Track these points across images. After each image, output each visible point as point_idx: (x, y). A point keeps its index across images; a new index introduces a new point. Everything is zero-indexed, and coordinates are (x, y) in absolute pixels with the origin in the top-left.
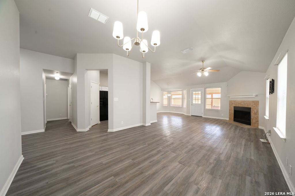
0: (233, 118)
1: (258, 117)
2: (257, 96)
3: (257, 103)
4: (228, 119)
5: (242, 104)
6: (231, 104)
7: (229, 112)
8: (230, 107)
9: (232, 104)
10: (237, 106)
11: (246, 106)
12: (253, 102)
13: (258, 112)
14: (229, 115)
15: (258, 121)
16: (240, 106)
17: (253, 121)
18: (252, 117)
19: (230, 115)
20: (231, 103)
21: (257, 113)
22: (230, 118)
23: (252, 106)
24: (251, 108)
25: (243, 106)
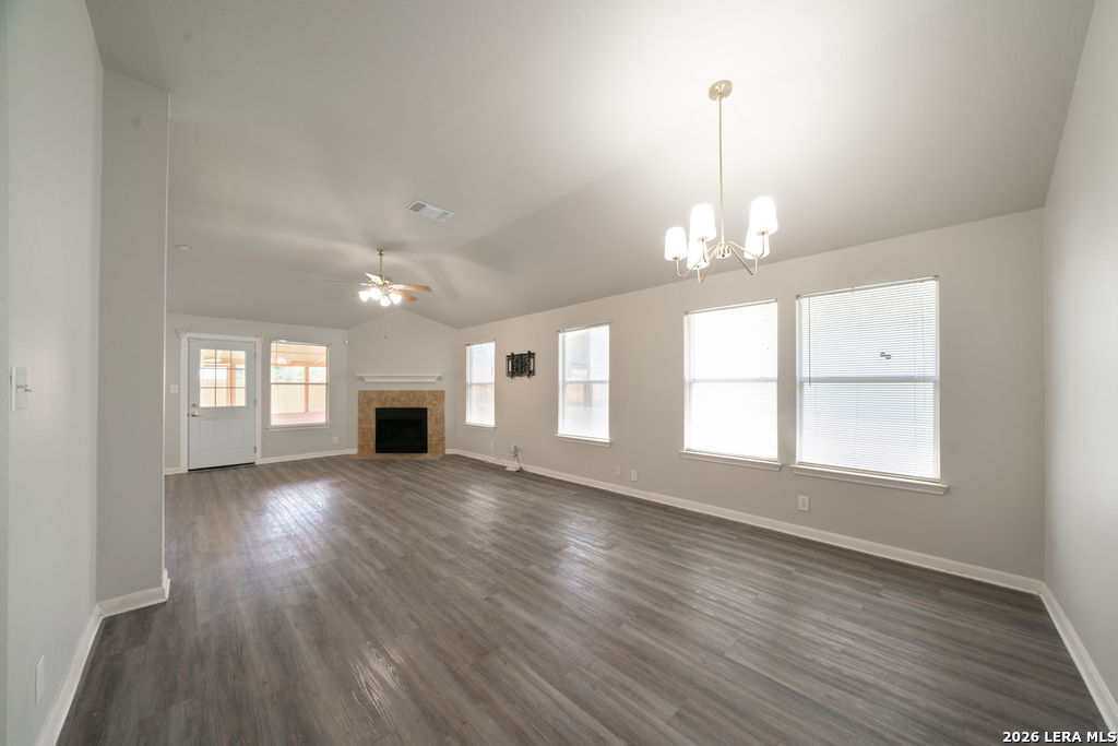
0: (373, 444)
1: (443, 429)
2: (440, 378)
3: (439, 396)
4: (355, 451)
5: (402, 399)
6: (366, 400)
7: (359, 428)
8: (361, 410)
9: (370, 400)
10: (388, 406)
11: (414, 405)
12: (431, 393)
13: (443, 416)
14: (360, 437)
15: (443, 439)
16: (396, 405)
17: (432, 439)
18: (429, 432)
19: (362, 434)
20: (365, 397)
21: (441, 420)
22: (361, 447)
23: (430, 403)
24: (426, 410)
25: (407, 406)
